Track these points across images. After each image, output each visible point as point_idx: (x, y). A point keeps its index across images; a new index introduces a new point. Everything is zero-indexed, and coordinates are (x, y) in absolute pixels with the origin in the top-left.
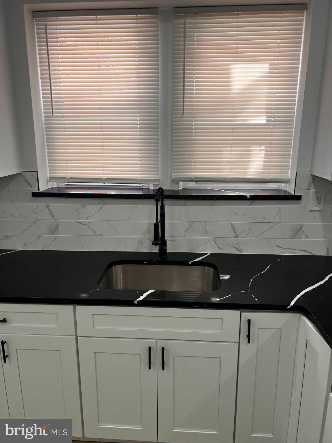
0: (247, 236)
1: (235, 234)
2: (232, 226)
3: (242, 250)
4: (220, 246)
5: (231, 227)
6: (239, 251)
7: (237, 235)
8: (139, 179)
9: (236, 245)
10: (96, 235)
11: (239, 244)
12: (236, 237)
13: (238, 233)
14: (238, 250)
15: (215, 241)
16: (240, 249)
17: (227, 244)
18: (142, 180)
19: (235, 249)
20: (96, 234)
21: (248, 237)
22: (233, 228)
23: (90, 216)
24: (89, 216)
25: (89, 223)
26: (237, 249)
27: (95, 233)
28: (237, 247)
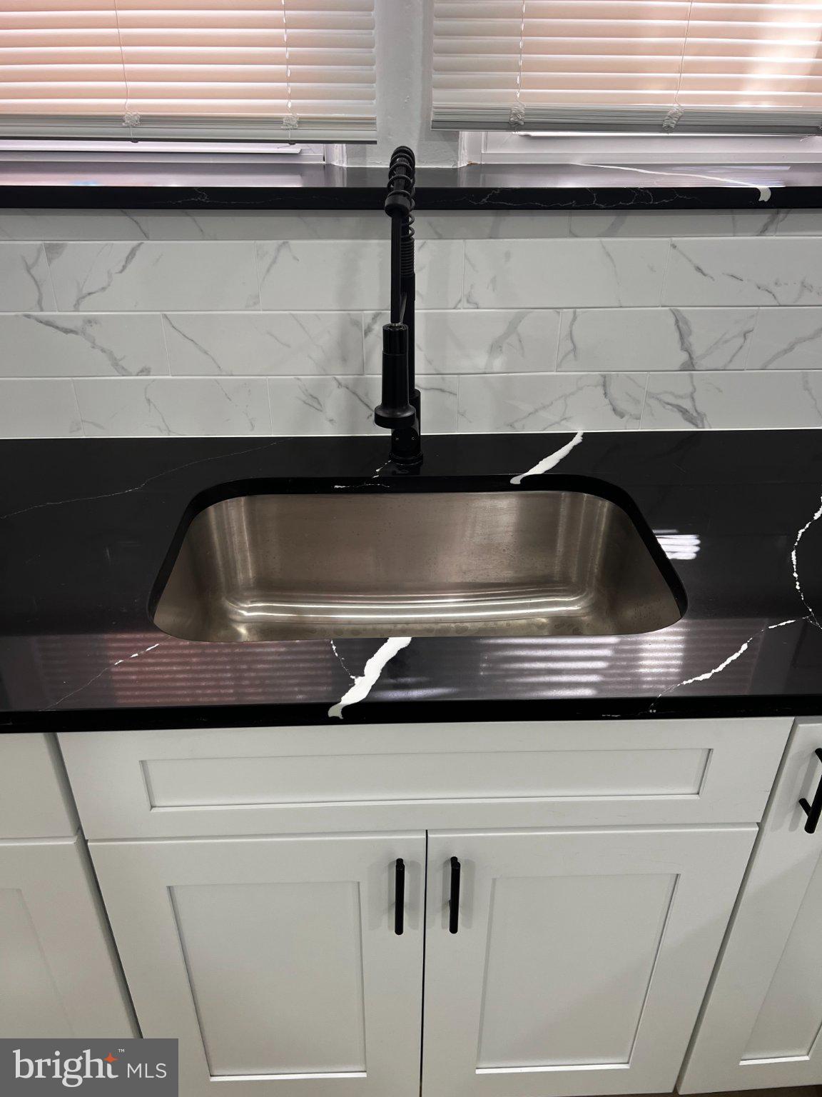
0: (731, 361)
1: (684, 356)
2: (677, 321)
3: (702, 416)
4: (623, 405)
5: (674, 328)
6: (691, 420)
7: (691, 357)
8: (288, 119)
9: (681, 397)
10: (125, 372)
11: (696, 396)
12: (689, 366)
13: (698, 350)
14: (686, 419)
15: (604, 386)
16: (695, 414)
17: (650, 395)
18: (299, 123)
19: (678, 415)
20: (125, 370)
21: (731, 367)
22: (680, 332)
23: (90, 294)
24: (85, 291)
25: (89, 321)
26: (684, 412)
27: (117, 365)
28: (687, 404)
